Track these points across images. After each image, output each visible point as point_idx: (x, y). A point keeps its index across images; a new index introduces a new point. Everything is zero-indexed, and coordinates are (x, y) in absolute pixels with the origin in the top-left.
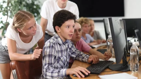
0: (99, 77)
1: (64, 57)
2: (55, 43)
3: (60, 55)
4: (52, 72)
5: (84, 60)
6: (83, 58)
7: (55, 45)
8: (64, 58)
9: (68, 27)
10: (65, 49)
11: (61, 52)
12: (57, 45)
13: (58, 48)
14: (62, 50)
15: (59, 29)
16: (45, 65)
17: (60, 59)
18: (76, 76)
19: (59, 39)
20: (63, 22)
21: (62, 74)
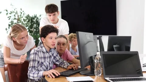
0: (66, 78)
1: (47, 62)
2: (39, 51)
3: (43, 61)
4: (34, 74)
5: (64, 66)
6: (65, 65)
7: (38, 53)
8: (46, 64)
9: (51, 38)
10: (48, 56)
11: (44, 58)
12: (41, 53)
13: (41, 55)
14: (45, 57)
15: (44, 40)
16: (30, 68)
17: (43, 64)
18: (49, 77)
19: (44, 48)
20: (47, 34)
21: (40, 75)
